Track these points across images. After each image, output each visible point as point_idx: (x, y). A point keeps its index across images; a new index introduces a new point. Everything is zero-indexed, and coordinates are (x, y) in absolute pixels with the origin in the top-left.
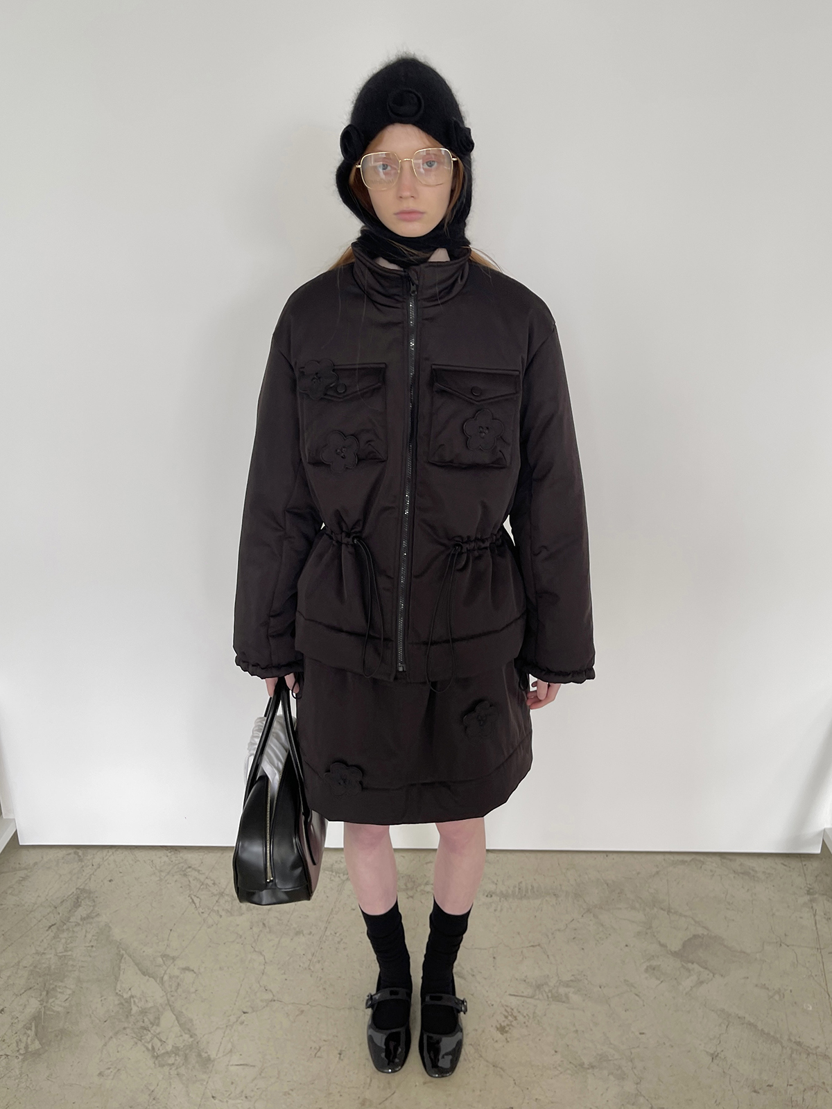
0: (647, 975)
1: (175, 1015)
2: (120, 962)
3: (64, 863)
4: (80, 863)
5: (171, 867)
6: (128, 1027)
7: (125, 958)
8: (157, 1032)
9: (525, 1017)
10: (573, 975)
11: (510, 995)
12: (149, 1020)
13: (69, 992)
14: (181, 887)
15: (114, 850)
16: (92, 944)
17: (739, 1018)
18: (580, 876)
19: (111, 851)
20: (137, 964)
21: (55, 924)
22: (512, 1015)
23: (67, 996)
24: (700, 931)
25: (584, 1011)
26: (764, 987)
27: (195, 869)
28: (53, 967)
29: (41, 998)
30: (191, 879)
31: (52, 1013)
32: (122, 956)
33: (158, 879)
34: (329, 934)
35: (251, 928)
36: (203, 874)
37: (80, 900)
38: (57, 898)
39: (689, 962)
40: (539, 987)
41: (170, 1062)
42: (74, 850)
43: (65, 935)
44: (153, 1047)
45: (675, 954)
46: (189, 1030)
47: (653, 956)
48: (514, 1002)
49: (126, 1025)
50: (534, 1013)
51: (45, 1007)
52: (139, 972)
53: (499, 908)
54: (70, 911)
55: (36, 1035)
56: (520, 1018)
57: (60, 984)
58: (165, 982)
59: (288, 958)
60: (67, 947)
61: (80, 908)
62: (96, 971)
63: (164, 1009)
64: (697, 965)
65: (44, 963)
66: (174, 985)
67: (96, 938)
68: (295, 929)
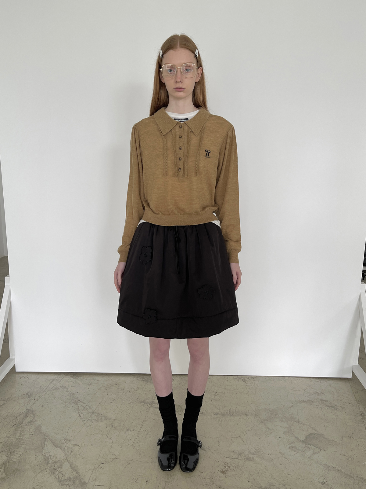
0: (290, 450)
1: (69, 464)
2: (45, 441)
3: (21, 398)
4: (29, 398)
5: (71, 400)
7: (47, 440)
8: (61, 471)
9: (234, 467)
10: (256, 450)
11: (227, 458)
12: (57, 466)
13: (21, 453)
14: (75, 409)
16: (32, 433)
17: (333, 467)
18: (257, 407)
20: (53, 443)
21: (16, 425)
22: (228, 466)
23: (20, 455)
24: (313, 432)
25: (261, 465)
26: (344, 455)
27: (80, 401)
28: (14, 443)
29: (8, 455)
30: (79, 406)
31: (12, 462)
33: (64, 406)
34: (142, 430)
35: (107, 428)
36: (84, 404)
37: (28, 414)
38: (17, 413)
39: (309, 445)
40: (240, 454)
41: (66, 483)
43: (20, 429)
44: (58, 477)
45: (302, 441)
46: (76, 471)
47: (292, 442)
48: (228, 460)
49: (46, 468)
51: (9, 459)
52: (53, 445)
53: (221, 421)
54: (23, 419)
55: (4, 471)
56: (232, 467)
57: (17, 450)
58: (65, 450)
59: (123, 441)
60: (21, 435)
61: (28, 418)
62: (33, 445)
63: (64, 461)
64: (313, 446)
65: (10, 441)
66: (70, 452)
67: (34, 431)
68: (127, 428)
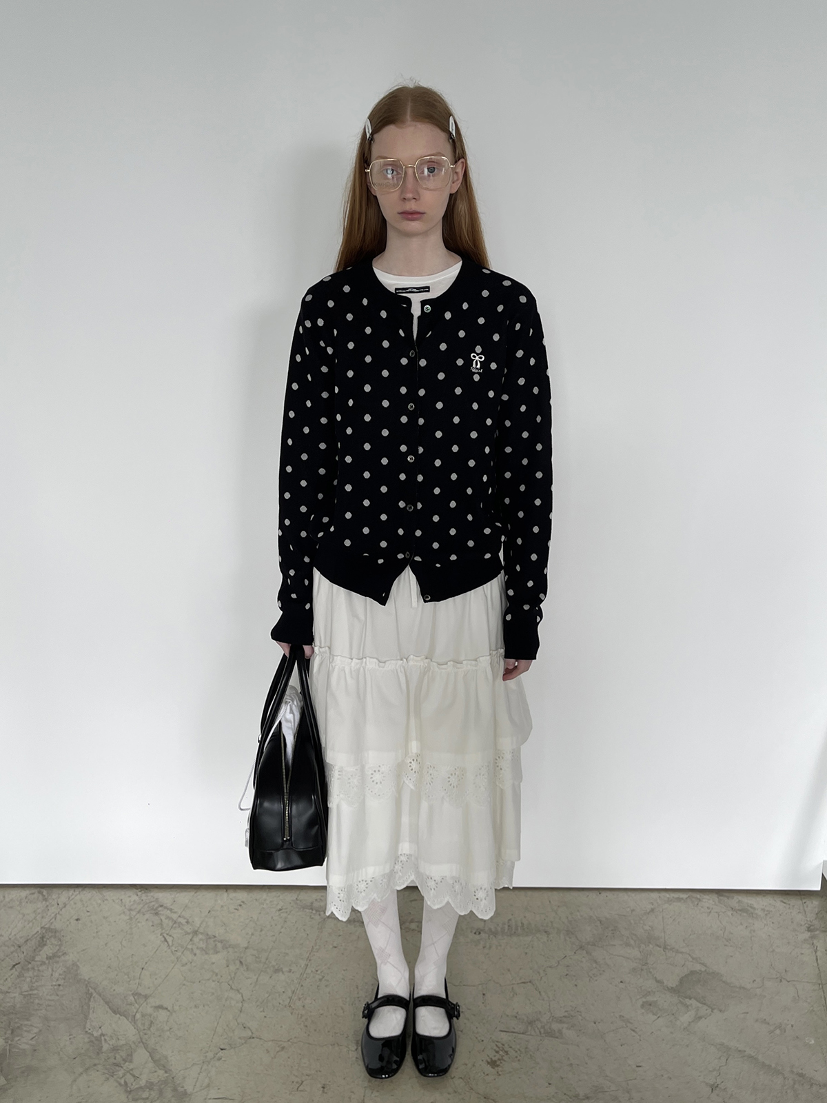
0: (643, 1011)
1: (148, 1052)
2: (89, 1000)
3: (27, 902)
4: (44, 902)
5: (141, 906)
6: (99, 1064)
7: (94, 998)
8: (131, 1067)
9: (516, 1052)
10: (566, 1011)
11: (501, 1031)
12: (121, 1057)
13: (36, 1030)
14: (153, 926)
15: (80, 889)
16: (58, 983)
17: (740, 1051)
18: (571, 913)
19: (77, 891)
20: (107, 1003)
21: (19, 963)
22: (503, 1050)
23: (34, 1035)
24: (698, 967)
25: (578, 1046)
26: (764, 1021)
27: (167, 908)
28: (18, 1005)
29: (6, 1036)
30: (163, 918)
31: (17, 1050)
32: (91, 994)
33: (128, 918)
34: (310, 972)
35: (228, 966)
36: (175, 912)
37: (45, 939)
38: (21, 938)
39: (686, 998)
40: (531, 1023)
41: (144, 1097)
42: (38, 889)
43: (30, 973)
44: (125, 1082)
45: (672, 990)
46: (164, 1066)
47: (649, 992)
48: (505, 1037)
49: (96, 1061)
50: (526, 1048)
51: (10, 1045)
52: (109, 1010)
53: (488, 946)
54: (35, 950)
56: (512, 1053)
57: (26, 1022)
58: (137, 1020)
59: (267, 995)
60: (32, 986)
61: (46, 947)
62: (64, 1010)
63: (137, 1046)
64: (695, 1001)
65: (8, 1002)
66: (147, 1024)
67: (63, 977)
68: (273, 966)
